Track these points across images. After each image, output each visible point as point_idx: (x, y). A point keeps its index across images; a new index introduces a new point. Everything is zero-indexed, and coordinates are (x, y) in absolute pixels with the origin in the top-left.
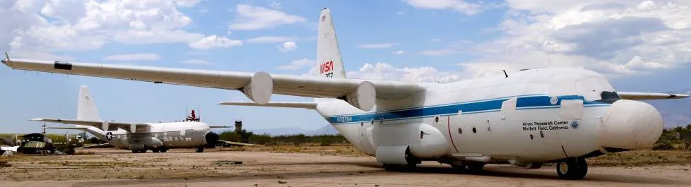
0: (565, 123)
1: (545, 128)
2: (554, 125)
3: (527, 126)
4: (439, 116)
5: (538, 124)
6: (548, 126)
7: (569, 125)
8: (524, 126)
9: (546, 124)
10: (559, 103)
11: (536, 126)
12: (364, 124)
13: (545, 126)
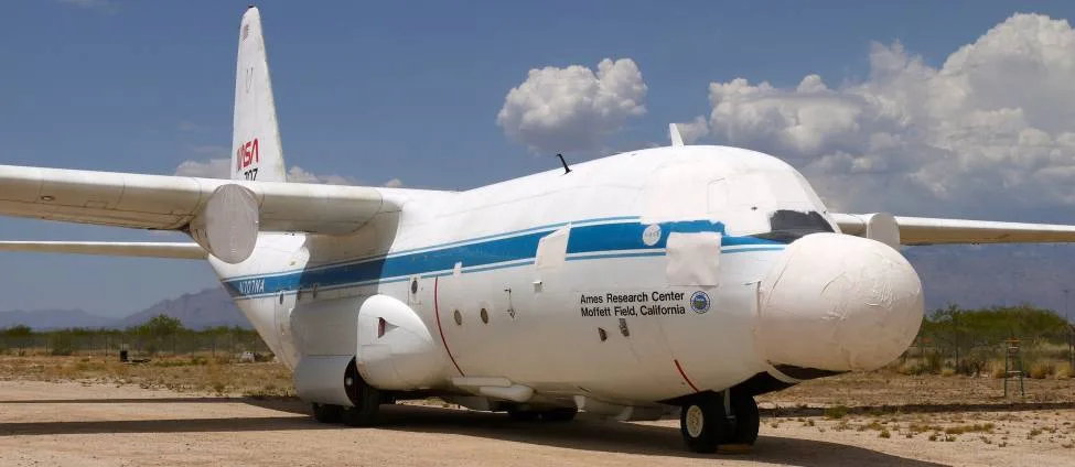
0: (679, 296)
1: (631, 312)
2: (650, 303)
3: (591, 307)
4: (418, 276)
5: (615, 299)
6: (637, 305)
7: (686, 303)
8: (585, 306)
9: (632, 299)
10: (662, 244)
11: (611, 305)
12: (285, 298)
13: (630, 305)
